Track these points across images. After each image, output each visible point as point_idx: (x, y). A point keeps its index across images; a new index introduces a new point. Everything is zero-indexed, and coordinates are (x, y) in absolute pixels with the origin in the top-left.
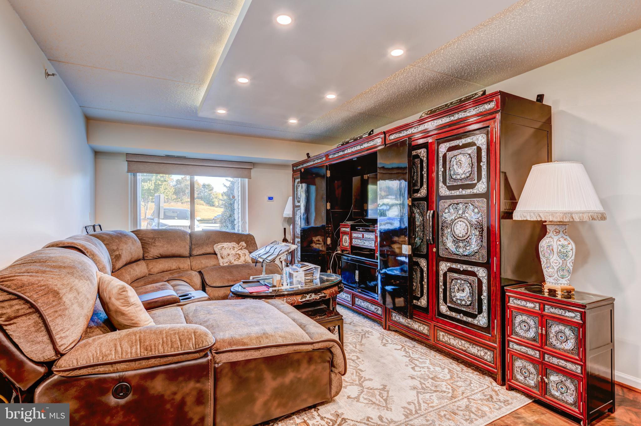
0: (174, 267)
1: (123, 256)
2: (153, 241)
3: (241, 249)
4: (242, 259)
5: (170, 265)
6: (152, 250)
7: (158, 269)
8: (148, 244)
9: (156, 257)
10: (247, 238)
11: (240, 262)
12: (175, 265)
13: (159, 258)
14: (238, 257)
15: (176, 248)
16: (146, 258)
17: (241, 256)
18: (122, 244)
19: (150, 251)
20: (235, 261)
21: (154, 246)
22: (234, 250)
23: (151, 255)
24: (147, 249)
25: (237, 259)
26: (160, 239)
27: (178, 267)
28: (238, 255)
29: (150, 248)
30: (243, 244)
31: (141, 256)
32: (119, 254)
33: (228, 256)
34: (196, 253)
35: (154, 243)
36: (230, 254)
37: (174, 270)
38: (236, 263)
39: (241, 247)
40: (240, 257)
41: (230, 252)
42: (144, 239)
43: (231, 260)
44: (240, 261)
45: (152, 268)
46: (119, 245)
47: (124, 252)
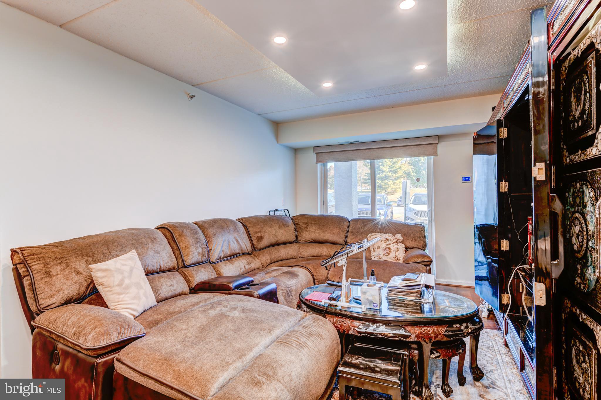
0: (325, 253)
1: (265, 239)
2: (306, 226)
3: (397, 242)
4: (393, 254)
5: (320, 251)
6: (304, 235)
7: (308, 254)
8: (301, 228)
9: (309, 241)
10: (410, 230)
11: (390, 258)
12: (325, 251)
13: (312, 242)
14: (388, 251)
15: (328, 234)
16: (299, 241)
17: (392, 251)
18: (266, 228)
19: (303, 235)
20: (384, 256)
21: (306, 231)
22: (385, 243)
23: (303, 239)
24: (300, 233)
25: (387, 254)
26: (312, 224)
27: (328, 254)
28: (388, 249)
29: (303, 232)
30: (399, 236)
31: (294, 239)
32: (261, 236)
33: (378, 249)
34: (350, 242)
35: (306, 228)
36: (381, 247)
37: (325, 256)
38: (385, 258)
39: (395, 240)
40: (390, 252)
41: (381, 244)
42: (299, 223)
43: (381, 254)
44: (389, 256)
45: (303, 251)
46: (262, 228)
47: (267, 235)
